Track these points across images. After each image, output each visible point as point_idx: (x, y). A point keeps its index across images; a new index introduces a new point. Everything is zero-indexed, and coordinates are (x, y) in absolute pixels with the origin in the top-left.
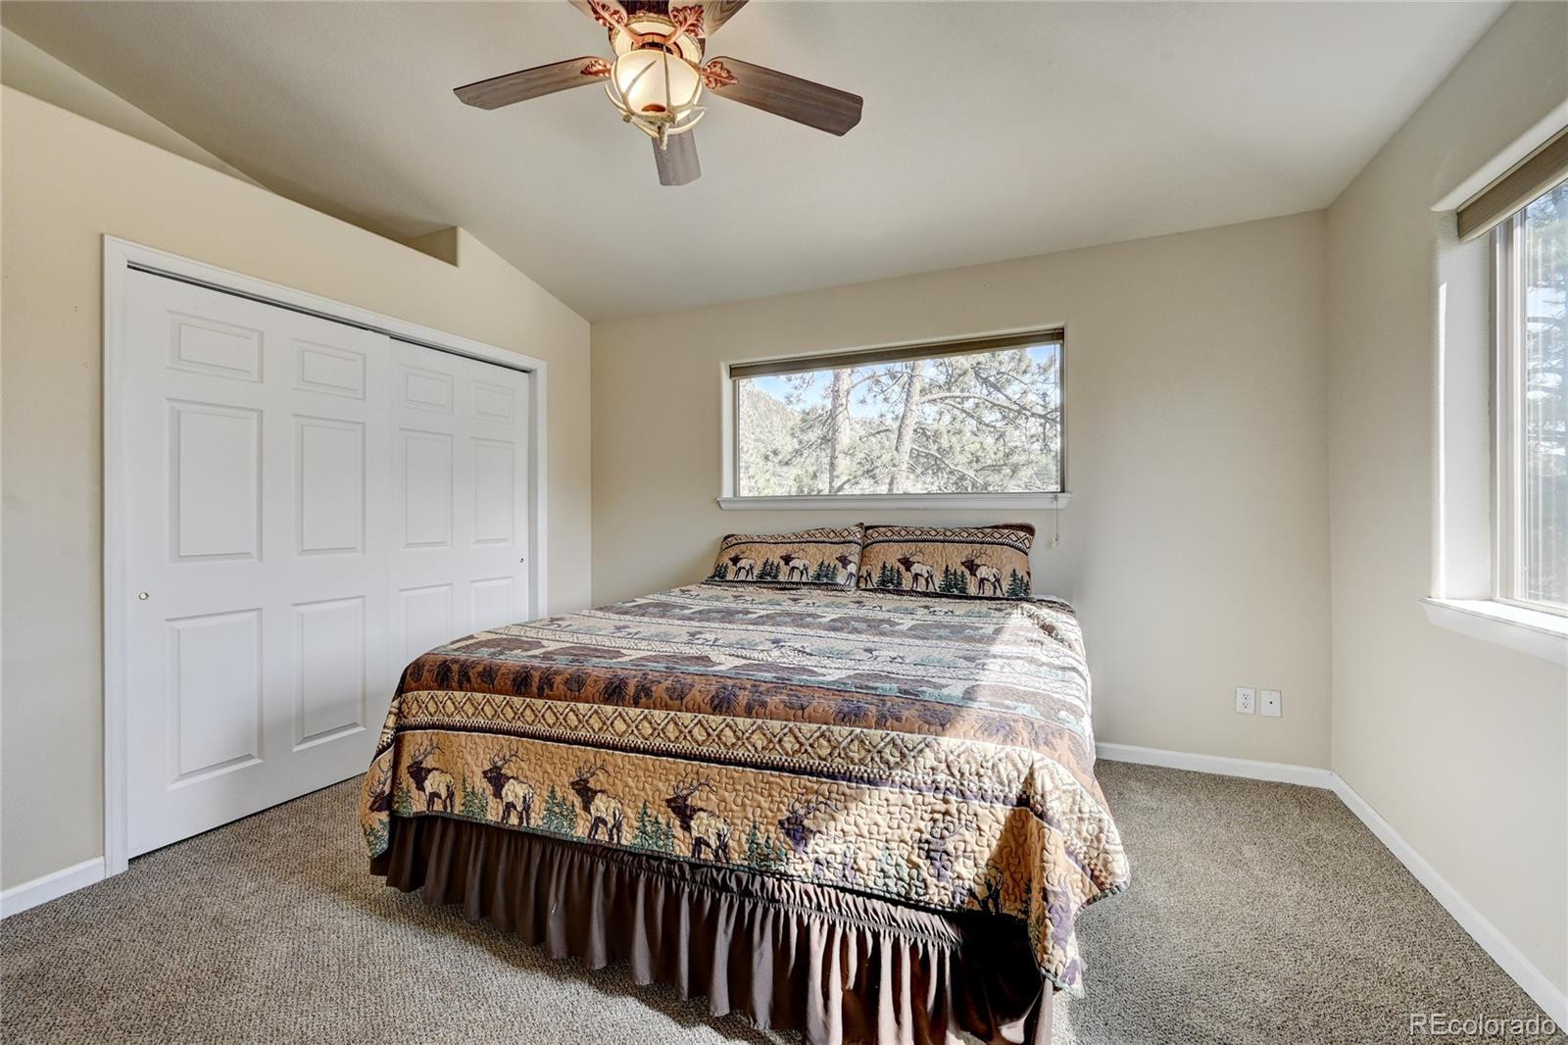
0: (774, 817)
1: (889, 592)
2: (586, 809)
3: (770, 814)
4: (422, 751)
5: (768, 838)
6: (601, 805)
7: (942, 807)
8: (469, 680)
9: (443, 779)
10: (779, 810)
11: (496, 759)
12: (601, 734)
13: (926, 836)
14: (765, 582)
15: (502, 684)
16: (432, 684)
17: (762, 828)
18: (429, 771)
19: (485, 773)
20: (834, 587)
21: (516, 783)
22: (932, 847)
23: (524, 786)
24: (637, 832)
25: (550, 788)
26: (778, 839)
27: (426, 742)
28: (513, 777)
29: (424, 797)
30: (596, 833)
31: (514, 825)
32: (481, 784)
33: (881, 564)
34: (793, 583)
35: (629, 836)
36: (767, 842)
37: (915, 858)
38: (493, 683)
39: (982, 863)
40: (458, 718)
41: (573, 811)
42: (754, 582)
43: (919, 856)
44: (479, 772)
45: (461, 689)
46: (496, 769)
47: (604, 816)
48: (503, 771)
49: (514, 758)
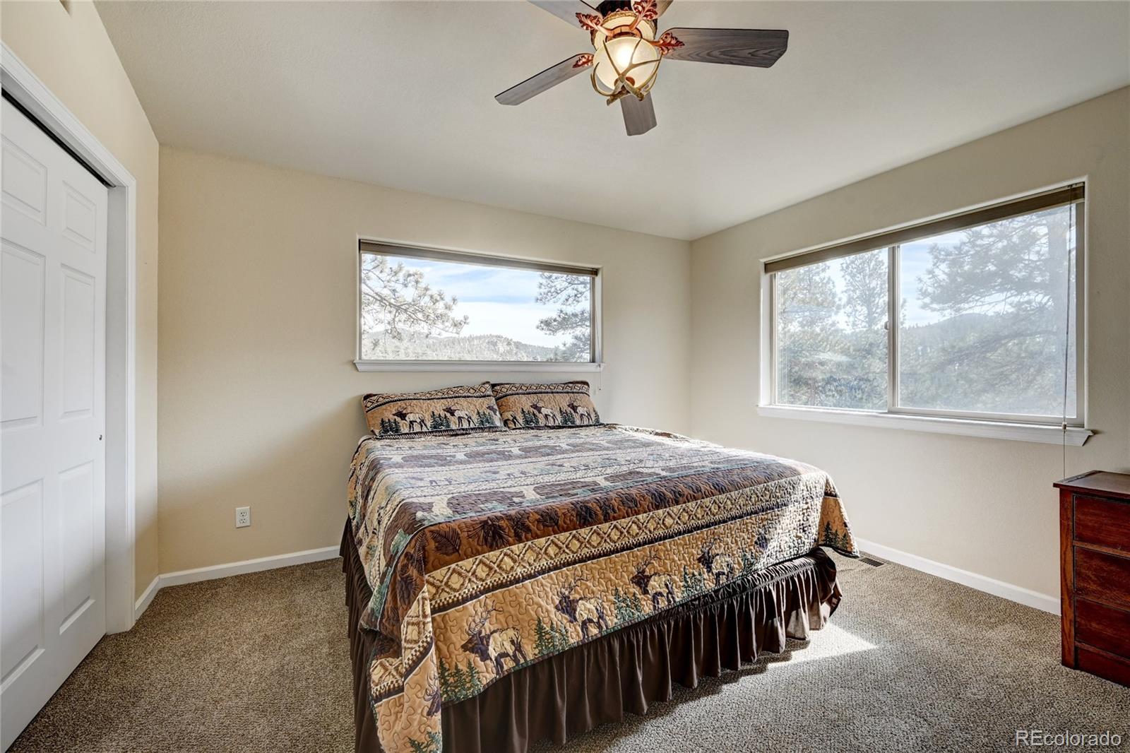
0: (751, 541)
1: (532, 428)
2: (645, 592)
3: (749, 541)
4: (478, 621)
5: (752, 553)
6: (655, 584)
7: (806, 506)
8: (528, 530)
9: (505, 637)
10: (753, 536)
11: (563, 590)
12: (656, 532)
13: (802, 522)
14: (441, 431)
15: (568, 522)
16: (479, 548)
17: (747, 549)
18: (489, 637)
19: (556, 607)
20: (495, 429)
21: (584, 602)
22: (804, 526)
23: (592, 601)
24: (683, 589)
25: (614, 592)
26: (756, 551)
27: (480, 610)
28: (581, 599)
29: (491, 664)
30: (658, 603)
31: (596, 635)
32: (559, 618)
33: (520, 410)
34: (463, 429)
35: (679, 595)
36: (752, 556)
37: (799, 534)
38: (557, 524)
39: (817, 526)
40: (519, 570)
41: (636, 598)
42: (430, 432)
43: (800, 532)
44: (551, 608)
45: (520, 541)
46: (565, 598)
47: (659, 590)
48: (571, 598)
49: (579, 583)
